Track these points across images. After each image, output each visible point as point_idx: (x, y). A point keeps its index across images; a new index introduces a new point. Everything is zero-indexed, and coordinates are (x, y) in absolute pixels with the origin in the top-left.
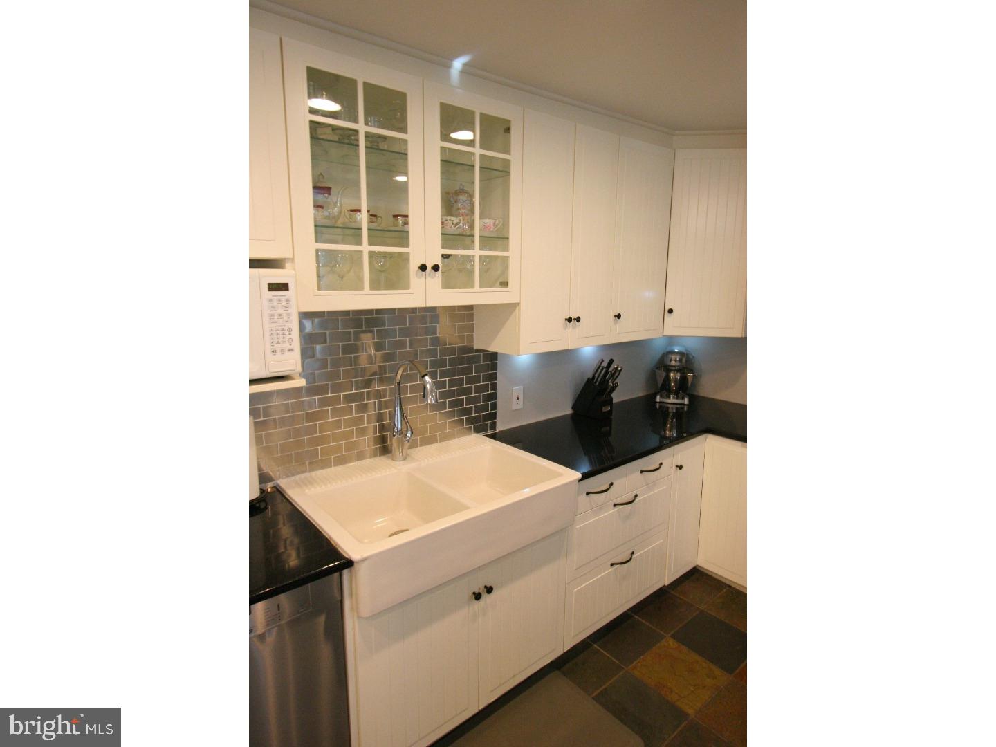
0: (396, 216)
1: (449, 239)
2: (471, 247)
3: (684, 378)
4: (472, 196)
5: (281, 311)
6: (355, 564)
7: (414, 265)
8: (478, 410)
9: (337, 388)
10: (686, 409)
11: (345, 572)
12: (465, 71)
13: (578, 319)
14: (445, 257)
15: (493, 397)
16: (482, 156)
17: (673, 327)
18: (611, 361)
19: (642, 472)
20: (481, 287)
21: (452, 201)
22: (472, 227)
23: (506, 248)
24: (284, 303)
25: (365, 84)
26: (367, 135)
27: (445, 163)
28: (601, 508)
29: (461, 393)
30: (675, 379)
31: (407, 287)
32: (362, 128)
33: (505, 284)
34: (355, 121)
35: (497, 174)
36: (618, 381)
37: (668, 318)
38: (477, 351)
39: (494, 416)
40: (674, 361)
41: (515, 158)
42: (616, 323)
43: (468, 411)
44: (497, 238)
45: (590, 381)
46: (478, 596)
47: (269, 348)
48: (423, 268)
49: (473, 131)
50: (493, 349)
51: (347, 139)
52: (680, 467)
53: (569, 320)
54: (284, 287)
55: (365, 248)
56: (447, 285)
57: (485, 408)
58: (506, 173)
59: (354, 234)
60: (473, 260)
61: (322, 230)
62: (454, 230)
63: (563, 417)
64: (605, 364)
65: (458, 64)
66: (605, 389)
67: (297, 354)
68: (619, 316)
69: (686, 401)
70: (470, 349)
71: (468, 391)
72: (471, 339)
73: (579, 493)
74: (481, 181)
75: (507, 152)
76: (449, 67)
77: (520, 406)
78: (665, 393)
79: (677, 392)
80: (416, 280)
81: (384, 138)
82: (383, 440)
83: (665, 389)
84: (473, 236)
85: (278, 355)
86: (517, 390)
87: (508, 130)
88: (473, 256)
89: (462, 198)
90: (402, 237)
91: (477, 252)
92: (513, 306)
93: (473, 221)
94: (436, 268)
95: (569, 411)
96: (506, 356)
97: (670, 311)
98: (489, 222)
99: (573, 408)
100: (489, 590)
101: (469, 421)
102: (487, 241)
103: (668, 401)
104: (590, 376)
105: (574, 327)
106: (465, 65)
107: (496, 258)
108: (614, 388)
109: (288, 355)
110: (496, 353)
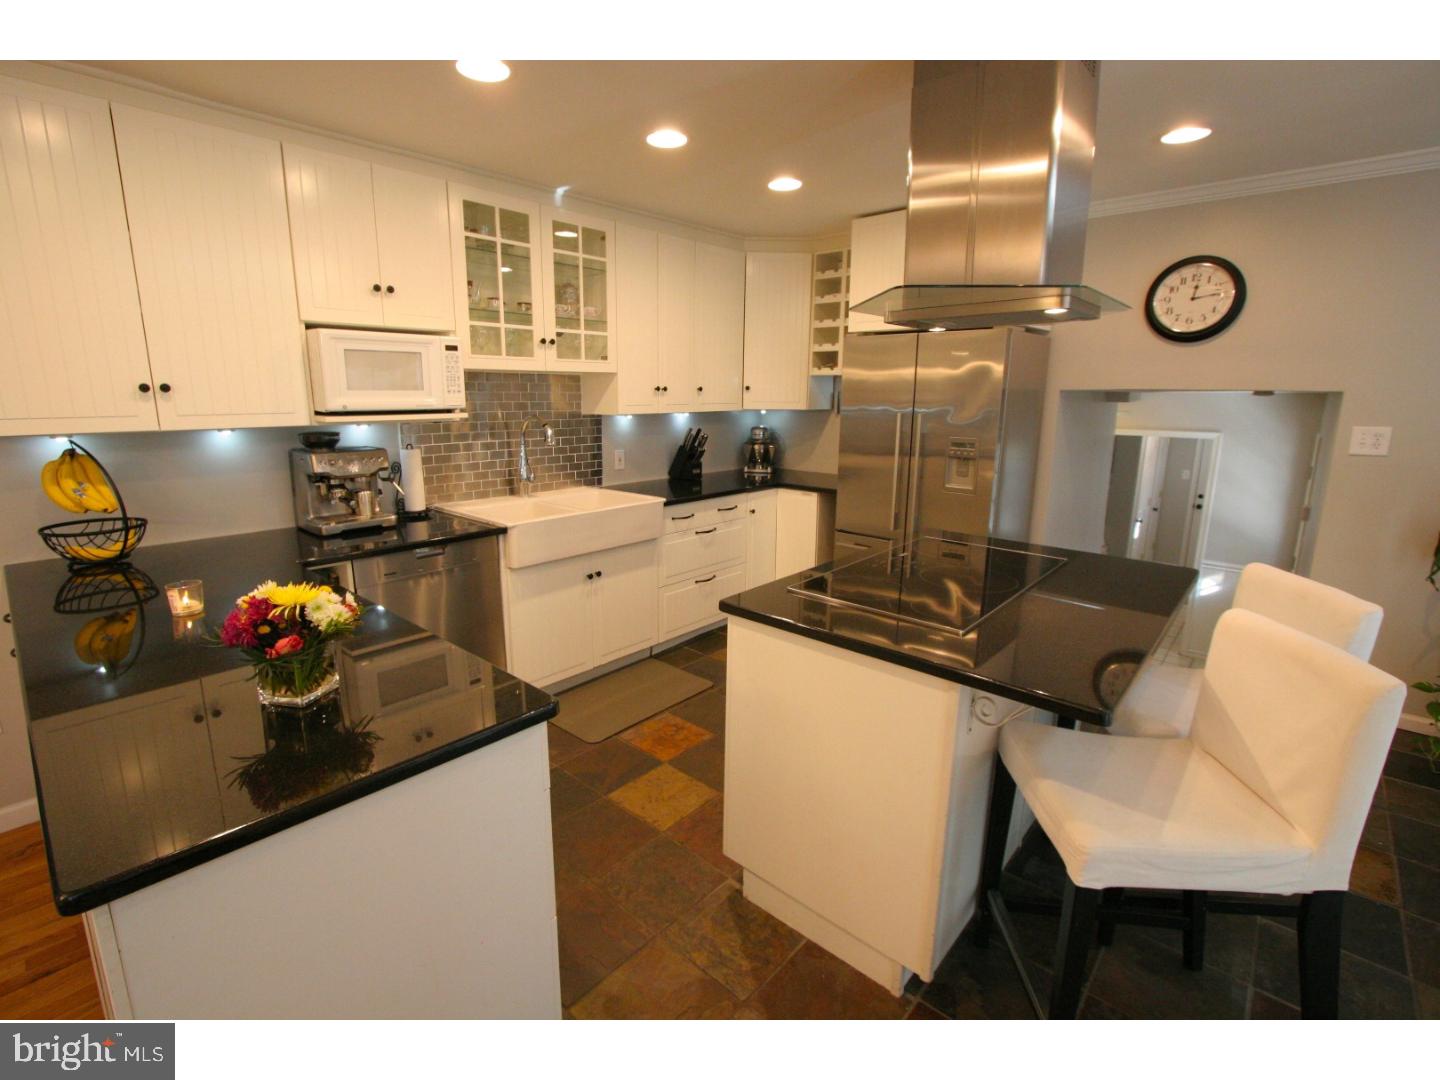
0: (520, 304)
1: (561, 321)
2: (578, 327)
3: (767, 451)
4: (577, 289)
5: (453, 364)
6: (509, 531)
7: (537, 338)
8: (586, 466)
9: (476, 437)
10: (769, 477)
11: (501, 537)
12: (566, 195)
13: (665, 389)
14: (559, 335)
15: (598, 456)
16: (585, 260)
17: (751, 402)
18: (699, 431)
19: (719, 510)
20: (587, 358)
21: (563, 292)
22: (578, 313)
23: (605, 330)
24: (455, 359)
25: (501, 210)
26: (503, 245)
27: (557, 263)
28: (685, 532)
29: (573, 450)
30: (760, 452)
31: (531, 354)
32: (499, 240)
33: (605, 358)
34: (494, 235)
35: (596, 273)
36: (705, 448)
37: (747, 395)
38: (584, 416)
39: (599, 473)
40: (760, 434)
41: (609, 260)
42: (699, 395)
43: (578, 467)
44: (598, 322)
45: (682, 448)
46: (590, 577)
47: (446, 389)
48: (543, 341)
49: (577, 232)
50: (596, 413)
51: (490, 247)
52: (753, 511)
53: (658, 389)
54: (454, 348)
55: (502, 325)
56: (560, 355)
57: (592, 465)
58: (603, 271)
59: (494, 316)
60: (580, 339)
61: (475, 311)
62: (565, 315)
63: (661, 481)
64: (694, 433)
65: (560, 191)
66: (694, 455)
67: (463, 394)
68: (700, 389)
69: (769, 470)
70: (579, 415)
71: (577, 450)
72: (579, 406)
73: (664, 518)
74: (584, 276)
75: (604, 255)
76: (554, 192)
77: (622, 467)
78: (751, 465)
79: (762, 463)
80: (538, 350)
81: (512, 246)
82: (510, 482)
83: (752, 462)
84: (579, 320)
85: (452, 394)
86: (619, 453)
87: (603, 238)
88: (580, 335)
89: (570, 290)
90: (528, 320)
91: (582, 332)
92: (611, 376)
93: (579, 309)
94: (552, 342)
95: (665, 476)
96: (610, 417)
97: (748, 388)
98: (591, 309)
99: (670, 473)
100: (599, 574)
101: (580, 475)
102: (589, 324)
103: (757, 470)
104: (681, 443)
105: (663, 395)
106: (566, 191)
107: (598, 336)
108: (702, 453)
109: (457, 394)
110: (599, 416)
